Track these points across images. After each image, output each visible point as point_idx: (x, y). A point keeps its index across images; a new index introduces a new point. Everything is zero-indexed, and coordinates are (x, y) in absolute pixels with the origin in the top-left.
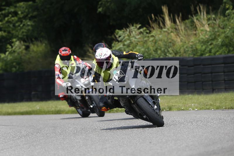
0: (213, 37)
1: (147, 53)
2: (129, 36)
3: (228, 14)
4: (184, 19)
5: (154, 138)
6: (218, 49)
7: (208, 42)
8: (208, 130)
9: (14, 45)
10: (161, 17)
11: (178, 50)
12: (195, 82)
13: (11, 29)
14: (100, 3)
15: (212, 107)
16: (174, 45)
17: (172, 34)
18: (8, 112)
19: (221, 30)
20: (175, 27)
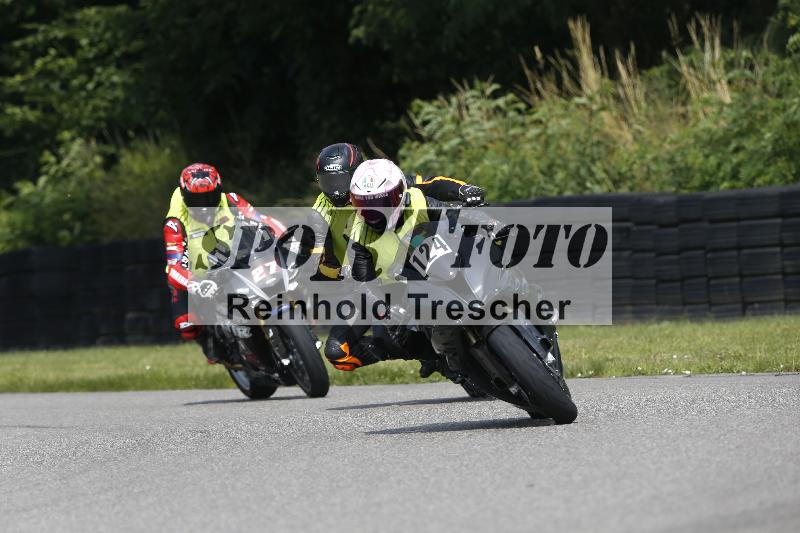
0: (745, 123)
1: (520, 179)
2: (458, 121)
3: (795, 47)
4: (644, 63)
5: (542, 471)
6: (760, 166)
7: (727, 144)
8: (726, 442)
9: (67, 153)
10: (564, 56)
11: (624, 169)
12: (682, 280)
13: (53, 99)
14: (357, 9)
15: (740, 365)
16: (611, 152)
17: (604, 114)
18: (45, 382)
19: (772, 102)
20: (612, 90)
